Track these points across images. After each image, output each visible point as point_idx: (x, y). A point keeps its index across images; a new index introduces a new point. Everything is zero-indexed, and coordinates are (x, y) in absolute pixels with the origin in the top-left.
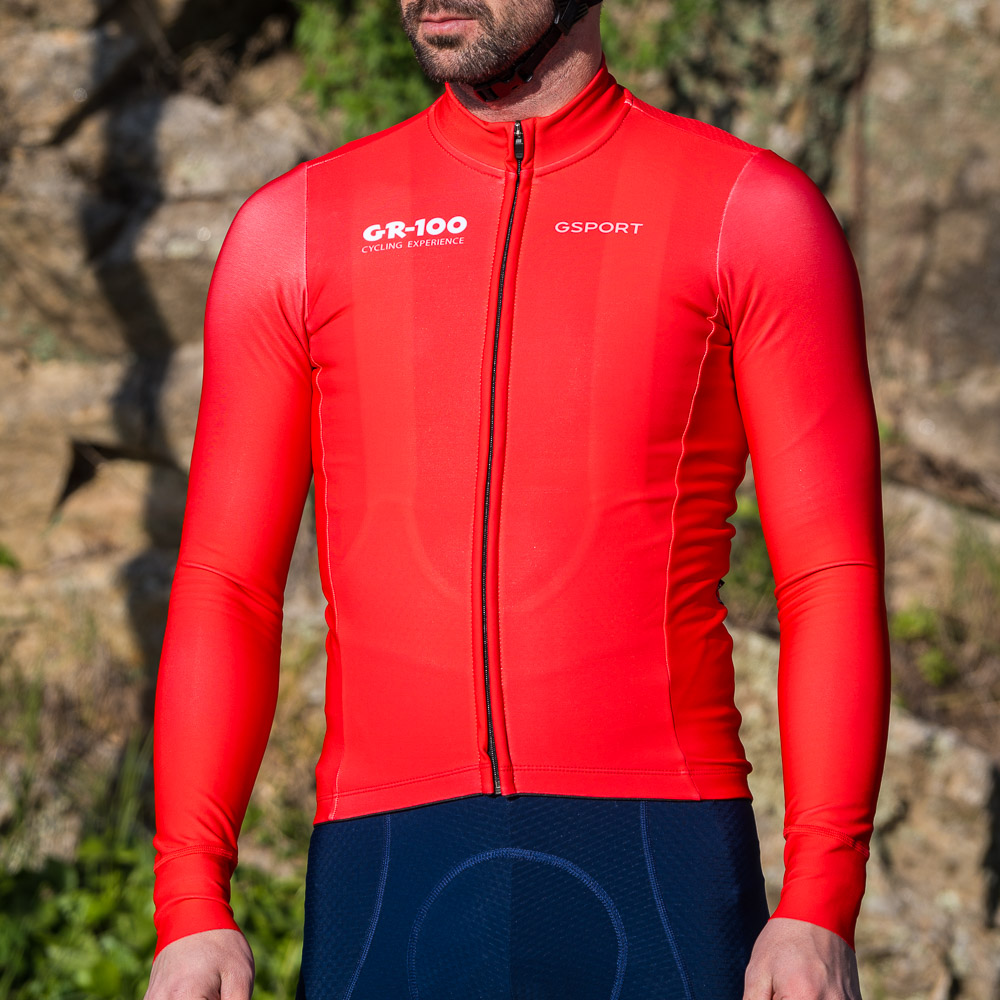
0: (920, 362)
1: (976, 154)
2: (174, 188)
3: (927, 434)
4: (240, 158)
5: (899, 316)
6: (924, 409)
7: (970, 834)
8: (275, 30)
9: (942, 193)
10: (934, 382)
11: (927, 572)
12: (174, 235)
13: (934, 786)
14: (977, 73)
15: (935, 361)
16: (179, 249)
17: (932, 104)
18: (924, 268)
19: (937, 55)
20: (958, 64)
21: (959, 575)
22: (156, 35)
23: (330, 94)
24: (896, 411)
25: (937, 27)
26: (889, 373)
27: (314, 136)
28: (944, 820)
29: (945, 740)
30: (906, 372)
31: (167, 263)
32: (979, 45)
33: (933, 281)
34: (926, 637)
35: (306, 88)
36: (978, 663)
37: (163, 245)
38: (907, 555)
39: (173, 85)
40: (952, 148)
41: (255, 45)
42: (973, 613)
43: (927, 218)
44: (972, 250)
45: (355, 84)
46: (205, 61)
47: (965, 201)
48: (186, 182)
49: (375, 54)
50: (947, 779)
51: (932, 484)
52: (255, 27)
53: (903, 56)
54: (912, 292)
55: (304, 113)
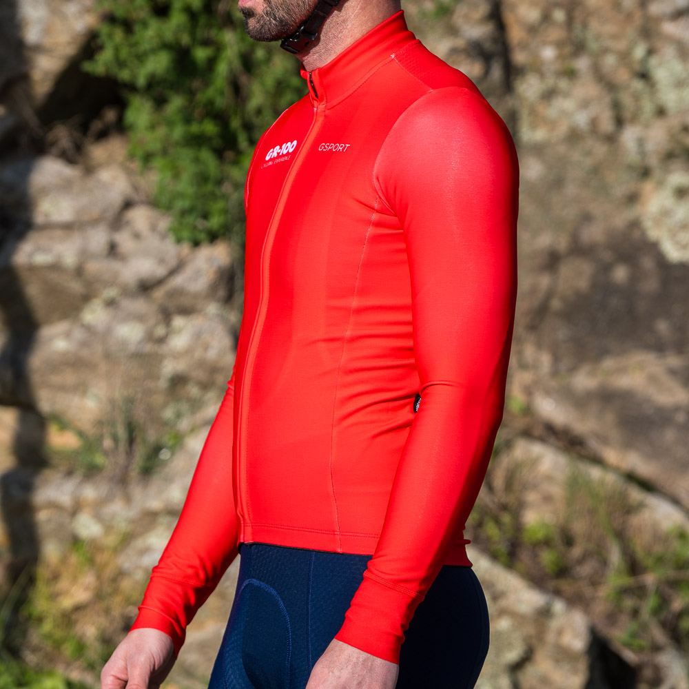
0: (545, 360)
1: (587, 218)
2: (39, 218)
3: (549, 409)
4: (84, 200)
5: (532, 328)
6: (548, 392)
7: (575, 672)
8: (110, 115)
9: (563, 244)
10: (555, 373)
11: (548, 499)
12: (39, 249)
13: (550, 637)
14: (589, 162)
15: (556, 359)
16: (41, 259)
17: (557, 183)
18: (550, 294)
19: (562, 149)
20: (576, 156)
21: (570, 501)
22: (28, 114)
23: (148, 158)
24: (528, 391)
25: (562, 129)
26: (523, 366)
27: (136, 188)
28: (557, 661)
29: (559, 606)
30: (535, 367)
31: (32, 268)
32: (590, 143)
33: (556, 304)
34: (547, 543)
35: (131, 157)
36: (582, 560)
37: (31, 255)
38: (535, 487)
39: (40, 148)
40: (570, 213)
41: (97, 126)
42: (579, 527)
43: (552, 261)
44: (583, 284)
45: (165, 152)
46: (62, 135)
47: (579, 250)
48: (46, 215)
49: (178, 132)
50: (560, 632)
51: (552, 439)
52: (96, 113)
53: (539, 150)
54: (542, 311)
55: (129, 172)
